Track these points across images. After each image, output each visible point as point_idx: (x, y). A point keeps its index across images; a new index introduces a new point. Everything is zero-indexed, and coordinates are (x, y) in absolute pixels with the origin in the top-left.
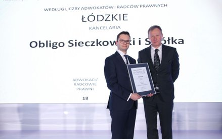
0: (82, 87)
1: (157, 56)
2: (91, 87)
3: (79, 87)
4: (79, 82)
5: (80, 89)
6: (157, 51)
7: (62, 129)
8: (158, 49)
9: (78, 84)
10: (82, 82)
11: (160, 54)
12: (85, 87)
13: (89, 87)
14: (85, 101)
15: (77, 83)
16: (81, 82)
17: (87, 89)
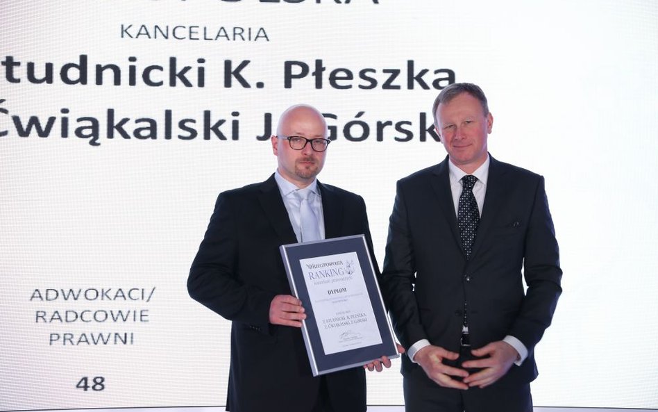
0: (77, 328)
1: (470, 202)
2: (121, 327)
3: (60, 328)
4: (61, 306)
5: (67, 338)
6: (469, 182)
8: (475, 174)
9: (56, 316)
12: (93, 328)
13: (109, 327)
14: (91, 398)
15: (49, 308)
16: (71, 304)
17: (102, 339)
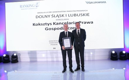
0: (53, 44)
1: (78, 32)
2: (56, 44)
3: (52, 44)
4: (51, 42)
6: (78, 30)
7: (46, 61)
10: (53, 42)
11: (79, 31)
12: (54, 44)
13: (55, 44)
14: (54, 49)
17: (55, 45)
